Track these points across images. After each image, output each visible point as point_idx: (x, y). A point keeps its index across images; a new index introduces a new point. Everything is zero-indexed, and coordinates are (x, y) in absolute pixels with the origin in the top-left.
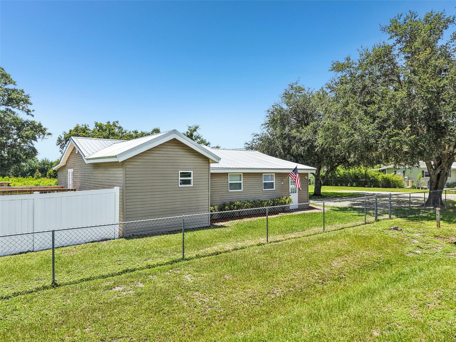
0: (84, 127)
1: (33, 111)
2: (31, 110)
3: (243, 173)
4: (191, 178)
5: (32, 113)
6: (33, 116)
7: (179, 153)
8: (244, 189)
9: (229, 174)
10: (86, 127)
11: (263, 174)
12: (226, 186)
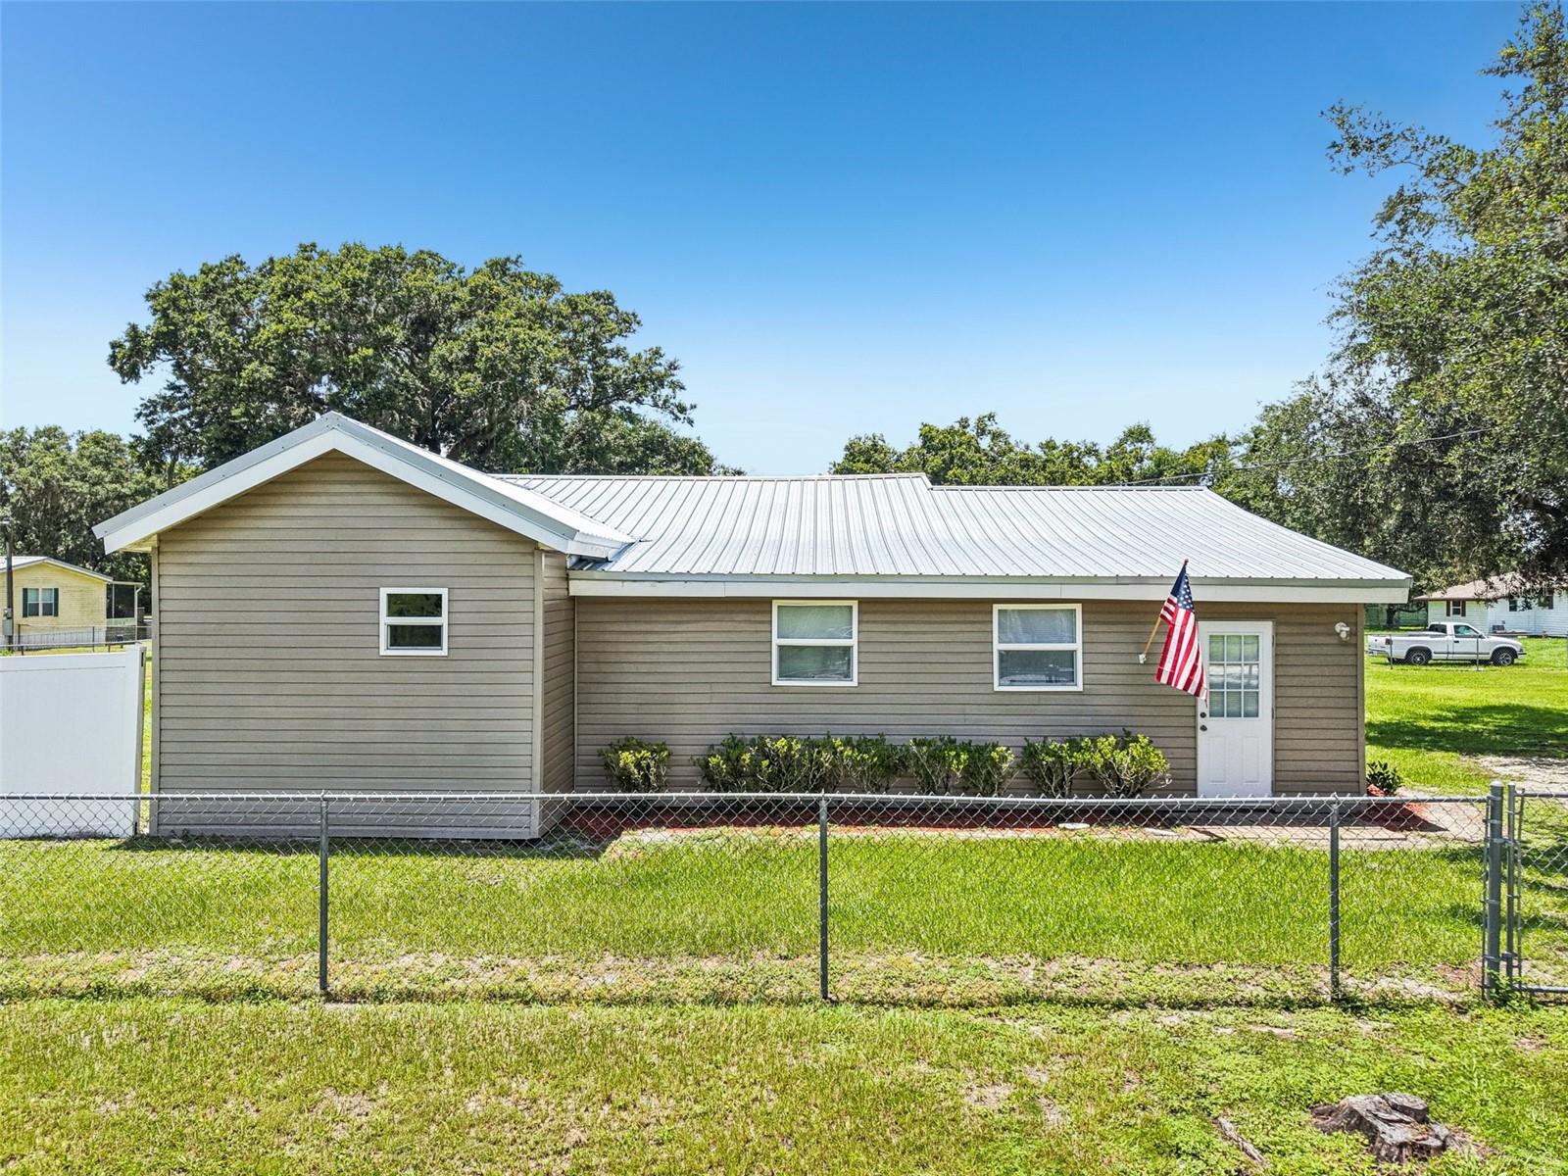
0: (870, 443)
1: (693, 407)
2: (688, 407)
3: (862, 601)
4: (442, 621)
5: (691, 414)
6: (691, 422)
7: (385, 512)
8: (867, 679)
9: (775, 604)
10: (875, 445)
11: (996, 607)
12: (763, 657)
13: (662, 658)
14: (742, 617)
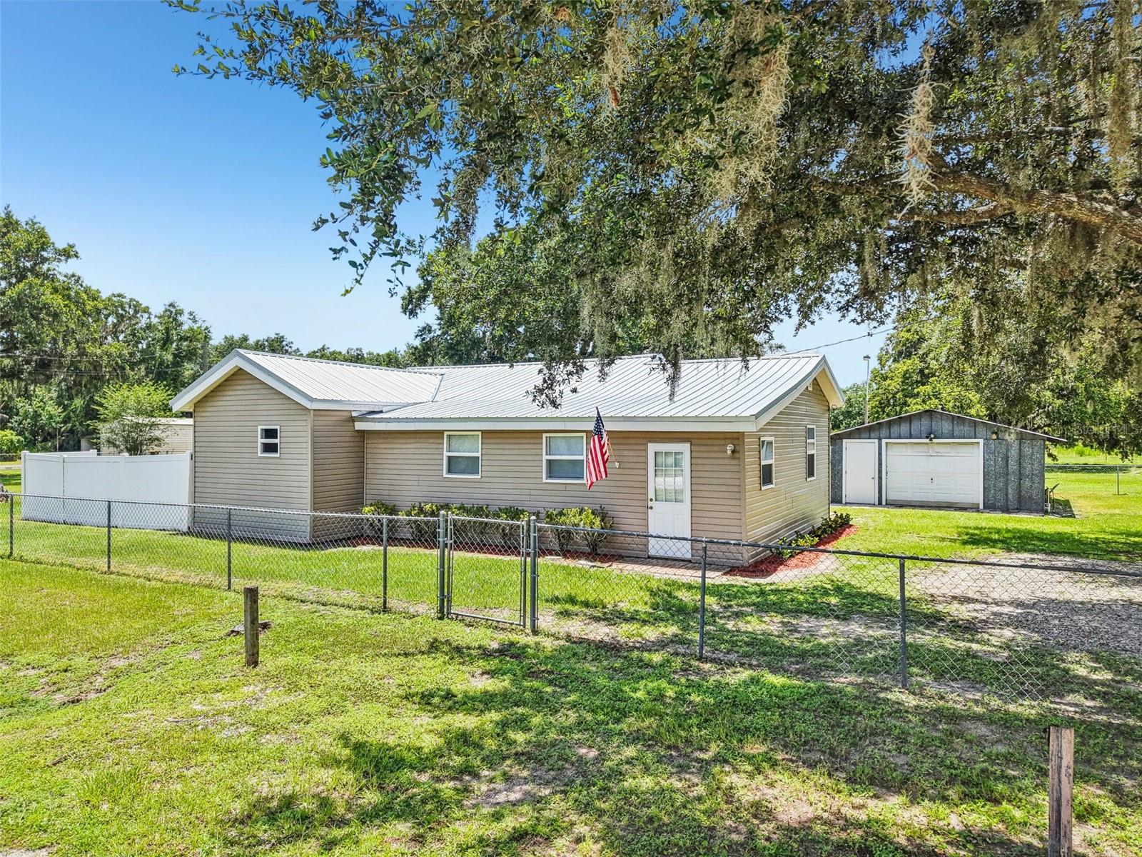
3: (483, 432)
4: (278, 441)
7: (260, 392)
8: (485, 474)
9: (446, 433)
11: (545, 435)
12: (439, 462)
13: (399, 462)
14: (432, 441)
